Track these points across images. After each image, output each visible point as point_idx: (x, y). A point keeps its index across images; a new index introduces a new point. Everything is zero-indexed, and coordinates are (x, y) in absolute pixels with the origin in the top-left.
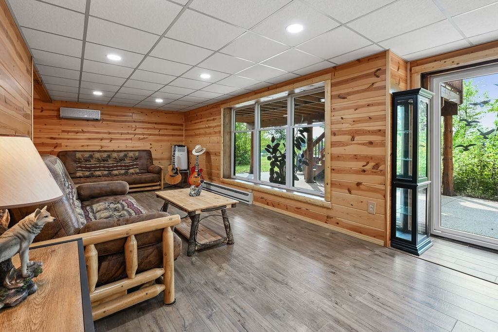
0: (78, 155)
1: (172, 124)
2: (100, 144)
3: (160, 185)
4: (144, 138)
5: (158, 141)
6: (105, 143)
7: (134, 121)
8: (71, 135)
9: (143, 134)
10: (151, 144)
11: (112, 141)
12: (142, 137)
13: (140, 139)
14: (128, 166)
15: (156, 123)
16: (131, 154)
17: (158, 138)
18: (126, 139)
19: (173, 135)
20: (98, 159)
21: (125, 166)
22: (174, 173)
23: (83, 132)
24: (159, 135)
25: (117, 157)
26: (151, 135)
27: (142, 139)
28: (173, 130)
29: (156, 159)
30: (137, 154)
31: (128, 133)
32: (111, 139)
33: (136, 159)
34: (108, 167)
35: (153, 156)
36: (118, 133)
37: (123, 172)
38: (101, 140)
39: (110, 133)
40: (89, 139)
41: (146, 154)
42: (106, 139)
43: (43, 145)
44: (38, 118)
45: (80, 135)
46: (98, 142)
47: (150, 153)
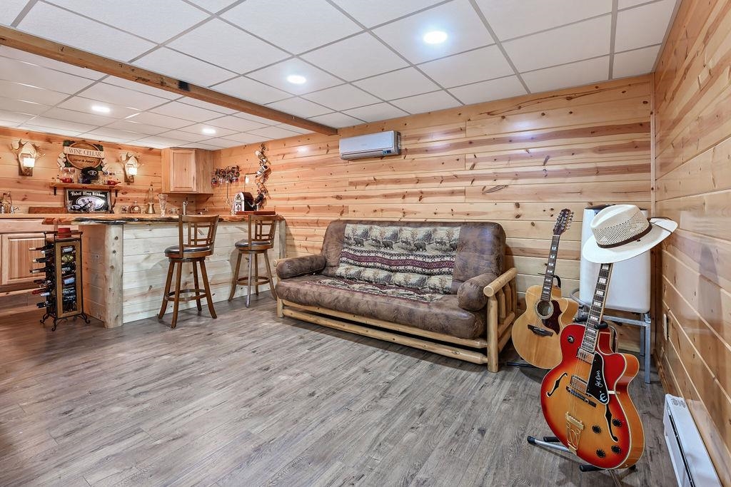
0: (348, 230)
1: (593, 132)
2: (402, 206)
3: (484, 351)
4: (498, 188)
5: (539, 195)
6: (411, 205)
7: (471, 143)
8: (359, 191)
9: (495, 177)
10: (518, 205)
11: (424, 200)
12: (489, 184)
13: (485, 191)
14: (429, 266)
16: (442, 233)
17: (540, 183)
18: (452, 193)
19: (598, 171)
20: (376, 240)
21: (421, 264)
22: (546, 323)
23: (376, 182)
24: (546, 175)
25: (410, 240)
26: (517, 176)
27: (491, 191)
28: (601, 150)
29: (524, 252)
30: (456, 233)
31: (456, 178)
32: (421, 195)
33: (454, 248)
34: (389, 262)
35: (510, 241)
36: (434, 179)
37: (414, 279)
38: (404, 197)
39: (418, 181)
40: (385, 196)
41: (489, 234)
42: (412, 194)
43: (329, 208)
44: (323, 163)
45: (372, 190)
46: (398, 203)
47: (500, 233)
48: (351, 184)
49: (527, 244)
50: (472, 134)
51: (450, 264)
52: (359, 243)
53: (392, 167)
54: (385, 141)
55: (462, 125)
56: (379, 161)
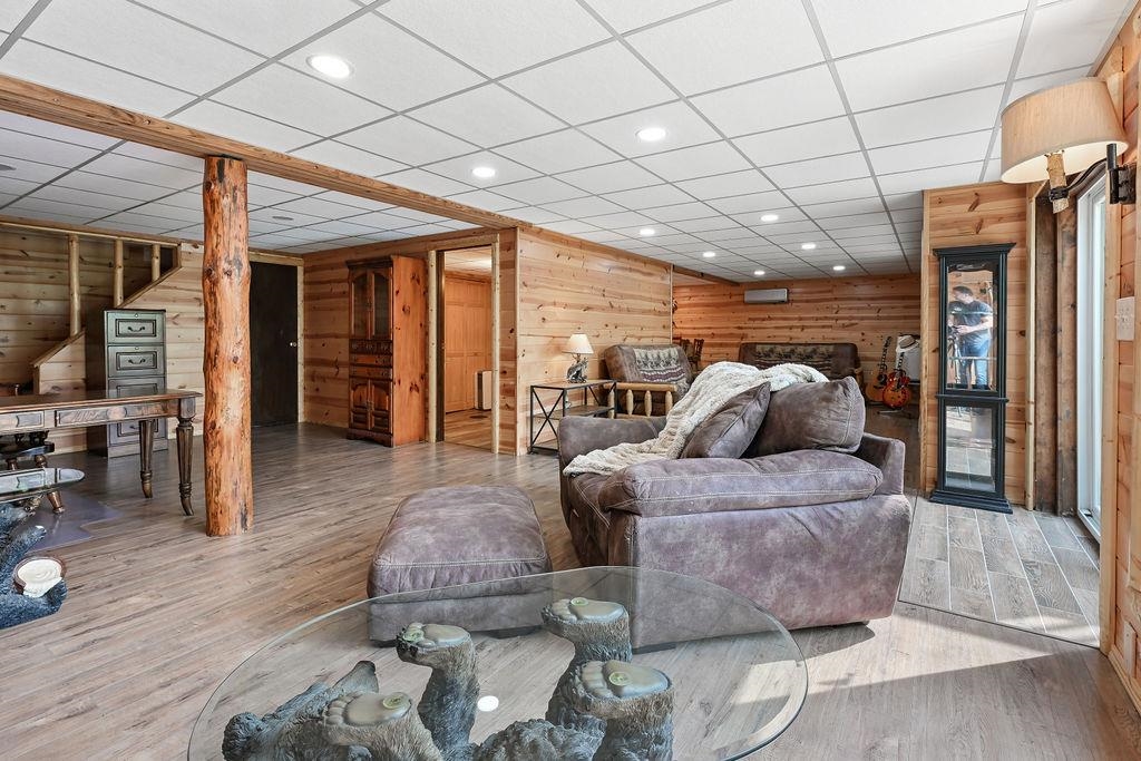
0: (759, 348)
1: (903, 298)
2: (789, 334)
4: (853, 324)
5: (875, 329)
6: (796, 333)
7: (835, 298)
8: (757, 324)
9: (850, 318)
10: (863, 334)
11: (805, 330)
12: (847, 322)
13: (844, 326)
15: (872, 299)
16: (823, 349)
17: (875, 323)
18: (824, 327)
19: (905, 318)
22: (880, 384)
23: (769, 318)
24: (878, 318)
26: (862, 318)
27: (848, 326)
28: (906, 307)
29: (867, 359)
30: (831, 349)
31: (826, 318)
32: (803, 328)
33: (830, 356)
35: (861, 353)
36: (812, 318)
38: (790, 329)
39: (801, 319)
40: (776, 328)
41: (848, 349)
42: (797, 327)
43: (731, 335)
44: (726, 305)
45: (767, 323)
46: (787, 333)
47: (854, 348)
48: (750, 319)
49: (868, 354)
50: (836, 294)
51: (829, 365)
52: (766, 356)
53: (782, 311)
54: (781, 295)
55: (830, 288)
56: (772, 306)
